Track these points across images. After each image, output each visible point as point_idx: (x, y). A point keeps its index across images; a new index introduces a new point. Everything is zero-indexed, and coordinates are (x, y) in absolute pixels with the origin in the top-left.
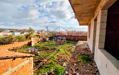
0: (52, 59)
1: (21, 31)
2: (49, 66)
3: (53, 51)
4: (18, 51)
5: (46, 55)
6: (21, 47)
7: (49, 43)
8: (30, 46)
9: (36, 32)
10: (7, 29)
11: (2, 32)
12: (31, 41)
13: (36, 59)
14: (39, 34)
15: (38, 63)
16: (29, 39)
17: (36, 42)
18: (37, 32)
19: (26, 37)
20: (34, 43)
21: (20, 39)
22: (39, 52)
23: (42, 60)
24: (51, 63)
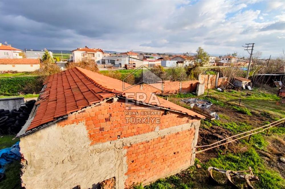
0: (252, 142)
1: (177, 56)
2: (238, 158)
3: (259, 122)
4: (170, 99)
5: (235, 127)
6: (176, 93)
7: (248, 95)
8: (194, 94)
9: (212, 59)
10: (154, 54)
11: (148, 59)
12: (198, 83)
13: (204, 128)
14: (221, 67)
15: (209, 140)
16: (192, 77)
17: (209, 87)
18: (216, 61)
19: (187, 73)
20: (204, 88)
21: (174, 76)
22: (214, 113)
23: (219, 136)
24: (247, 154)
